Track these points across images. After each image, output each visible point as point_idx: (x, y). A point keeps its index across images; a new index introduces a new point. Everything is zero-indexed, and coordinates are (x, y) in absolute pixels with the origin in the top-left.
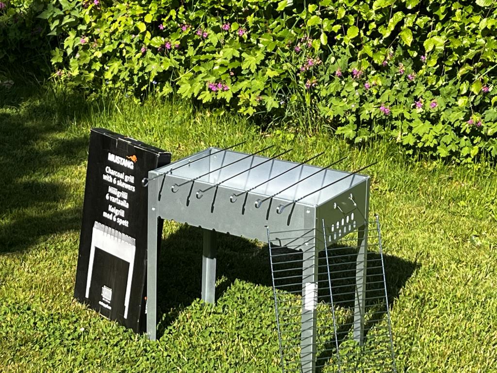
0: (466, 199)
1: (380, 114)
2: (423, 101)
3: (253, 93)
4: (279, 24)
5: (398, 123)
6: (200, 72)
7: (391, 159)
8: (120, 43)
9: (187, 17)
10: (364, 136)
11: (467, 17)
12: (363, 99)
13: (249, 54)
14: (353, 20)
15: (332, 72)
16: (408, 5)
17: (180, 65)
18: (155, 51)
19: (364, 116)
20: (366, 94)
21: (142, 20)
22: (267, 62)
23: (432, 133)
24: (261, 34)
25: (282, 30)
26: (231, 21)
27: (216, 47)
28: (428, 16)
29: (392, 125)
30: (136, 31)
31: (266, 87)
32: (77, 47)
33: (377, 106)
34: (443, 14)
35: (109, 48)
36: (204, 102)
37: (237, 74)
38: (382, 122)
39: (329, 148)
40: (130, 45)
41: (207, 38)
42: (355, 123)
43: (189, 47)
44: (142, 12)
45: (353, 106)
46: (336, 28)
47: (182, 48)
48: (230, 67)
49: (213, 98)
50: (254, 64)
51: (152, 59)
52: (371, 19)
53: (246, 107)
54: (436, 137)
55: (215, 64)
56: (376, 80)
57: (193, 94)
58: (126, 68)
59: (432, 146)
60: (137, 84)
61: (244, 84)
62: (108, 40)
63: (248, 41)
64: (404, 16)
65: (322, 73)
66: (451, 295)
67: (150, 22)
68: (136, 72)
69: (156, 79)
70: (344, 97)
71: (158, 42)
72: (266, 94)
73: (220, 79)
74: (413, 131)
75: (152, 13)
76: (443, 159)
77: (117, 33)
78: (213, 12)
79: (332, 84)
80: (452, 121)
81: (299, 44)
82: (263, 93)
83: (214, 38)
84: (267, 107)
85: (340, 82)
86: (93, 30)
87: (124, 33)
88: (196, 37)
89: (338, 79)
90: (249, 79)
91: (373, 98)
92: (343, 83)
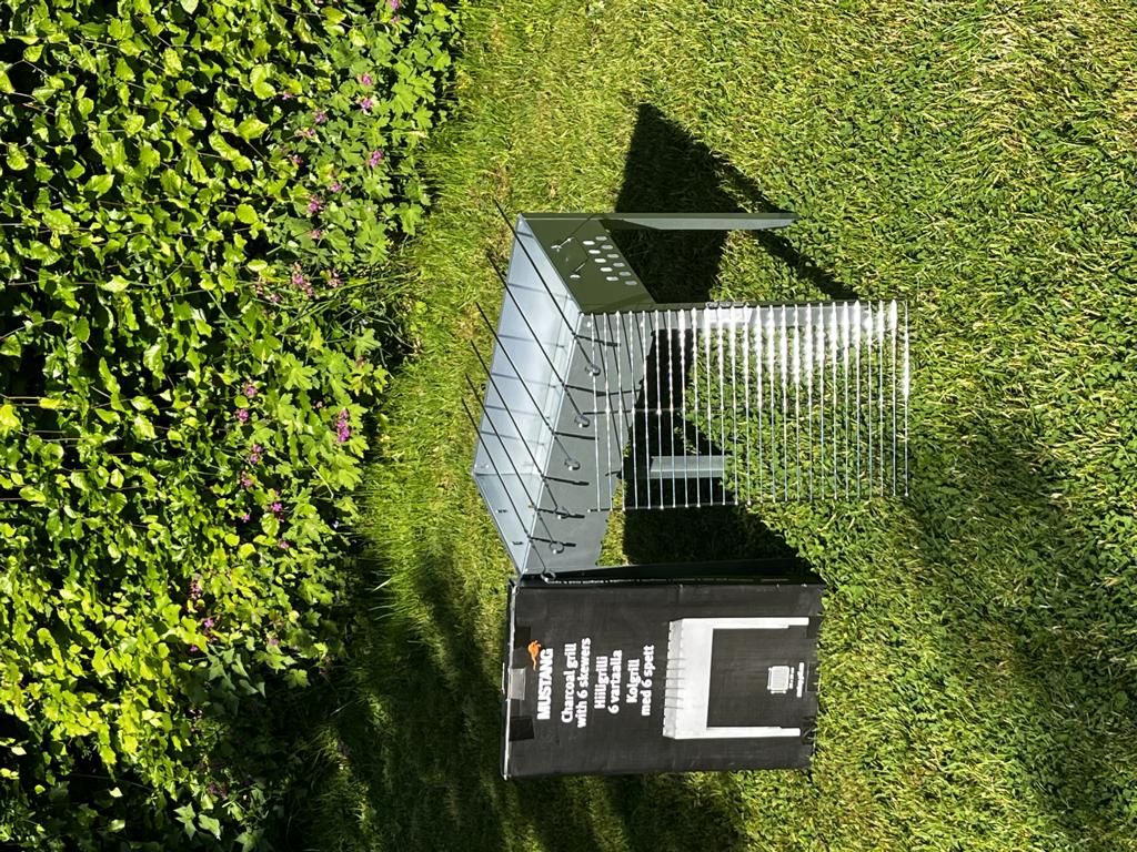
0: (521, 23)
1: (382, 167)
2: (359, 98)
3: (351, 370)
4: (234, 331)
5: (396, 135)
6: (319, 457)
7: (456, 145)
8: (275, 582)
9: (228, 480)
10: (419, 191)
11: (216, 25)
12: (358, 193)
13: (287, 379)
14: (226, 213)
15: (313, 244)
16: (200, 125)
17: (306, 487)
18: (285, 526)
19: (384, 191)
20: (348, 188)
21: (236, 550)
22: (298, 348)
23: (413, 79)
24: (252, 359)
25: (245, 326)
26: (233, 408)
27: (276, 429)
28: (216, 90)
29: (400, 145)
30: (255, 558)
31: (340, 349)
32: (282, 649)
33: (370, 172)
34: (212, 66)
35: (284, 599)
36: (367, 448)
37: (320, 396)
38: (395, 161)
39: (439, 247)
40: (277, 566)
41: (262, 445)
42: (397, 206)
43: (277, 472)
44: (223, 550)
45: (369, 209)
46: (239, 241)
47: (277, 483)
48: (309, 408)
49: (361, 433)
50: (302, 370)
51: (300, 530)
52: (223, 185)
53: (375, 381)
54: (419, 73)
55: (304, 433)
56: (325, 174)
57: (356, 465)
58: (316, 571)
59: (433, 79)
60: (340, 552)
61: (338, 387)
62: (270, 602)
63: (263, 377)
64: (216, 132)
65: (315, 260)
66: (700, 59)
67: (238, 537)
68: (321, 556)
69: (330, 522)
70: (354, 223)
71: (269, 524)
72: (353, 349)
73: (329, 423)
74: (411, 111)
75: (222, 535)
76: (453, 60)
77: (258, 587)
78: (219, 437)
79: (333, 244)
80: (391, 47)
81: (268, 298)
82: (351, 355)
83: (262, 434)
84: (373, 348)
85: (330, 230)
86: (255, 626)
87: (258, 577)
88: (260, 463)
89: (325, 234)
90: (327, 378)
91: (355, 176)
92: (331, 226)
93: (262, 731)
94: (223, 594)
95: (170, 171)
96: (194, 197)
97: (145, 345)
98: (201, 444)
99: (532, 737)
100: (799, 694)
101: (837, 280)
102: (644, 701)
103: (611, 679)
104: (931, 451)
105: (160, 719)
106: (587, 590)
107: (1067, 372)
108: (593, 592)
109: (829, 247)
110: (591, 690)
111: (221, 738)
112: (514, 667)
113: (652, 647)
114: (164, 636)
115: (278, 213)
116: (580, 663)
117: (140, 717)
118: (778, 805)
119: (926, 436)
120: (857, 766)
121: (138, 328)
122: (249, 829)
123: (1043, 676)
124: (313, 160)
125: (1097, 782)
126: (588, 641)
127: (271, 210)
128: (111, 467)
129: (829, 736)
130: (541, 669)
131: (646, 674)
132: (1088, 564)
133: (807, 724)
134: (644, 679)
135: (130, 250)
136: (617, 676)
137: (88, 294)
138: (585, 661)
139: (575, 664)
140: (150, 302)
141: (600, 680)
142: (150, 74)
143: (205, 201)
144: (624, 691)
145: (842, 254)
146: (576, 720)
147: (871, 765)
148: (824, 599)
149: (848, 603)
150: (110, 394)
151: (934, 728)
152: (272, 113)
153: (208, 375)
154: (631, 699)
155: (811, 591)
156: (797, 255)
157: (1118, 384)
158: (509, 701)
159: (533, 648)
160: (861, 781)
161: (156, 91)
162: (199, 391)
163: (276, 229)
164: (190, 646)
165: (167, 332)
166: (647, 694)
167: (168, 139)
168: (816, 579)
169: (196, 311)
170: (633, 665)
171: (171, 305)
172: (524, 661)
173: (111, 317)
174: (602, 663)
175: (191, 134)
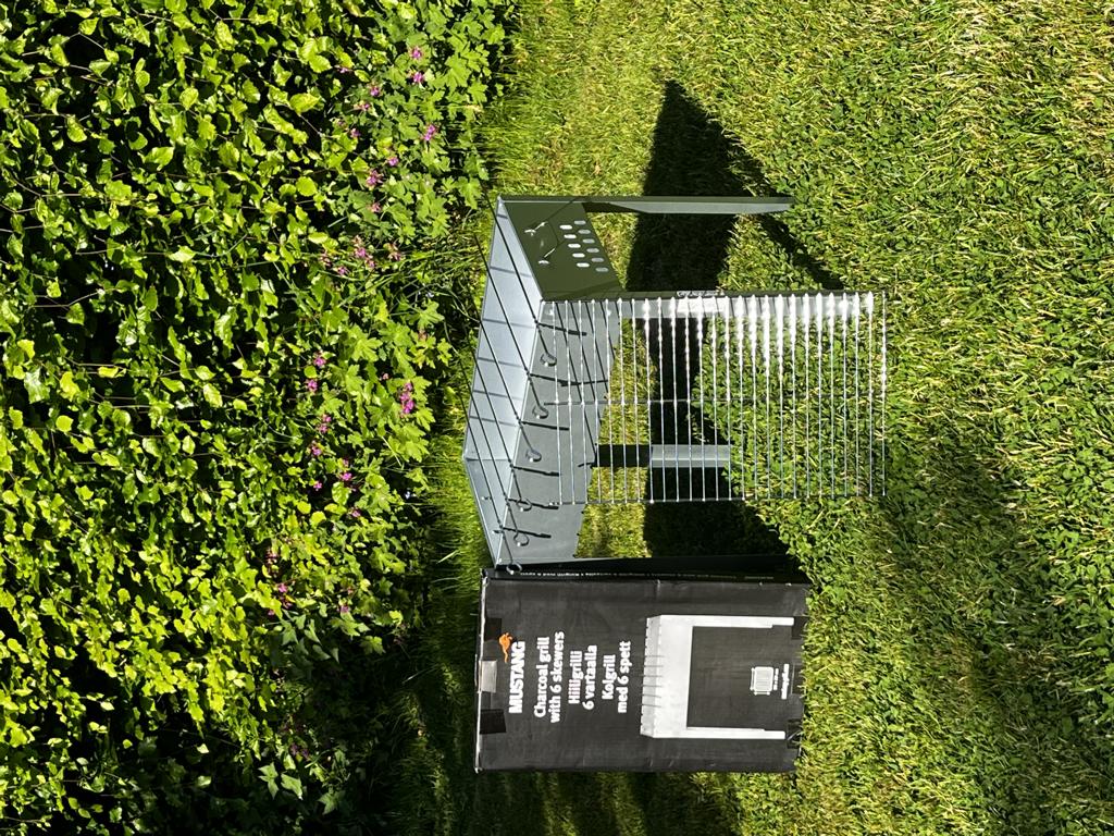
1: (438, 140)
3: (415, 343)
4: (304, 301)
5: (452, 110)
6: (387, 427)
7: (514, 119)
8: (346, 550)
9: (299, 448)
10: (477, 165)
12: (417, 167)
13: (353, 350)
14: (287, 186)
15: (376, 217)
16: (254, 98)
17: (377, 457)
18: (356, 496)
19: (444, 165)
20: (408, 162)
21: (308, 517)
22: (365, 320)
23: (466, 53)
24: (321, 330)
25: (314, 297)
26: (303, 379)
27: (345, 399)
28: (273, 64)
29: (457, 119)
30: (327, 526)
31: (404, 322)
32: (355, 616)
33: (426, 145)
34: (267, 40)
35: (355, 567)
36: (434, 420)
37: (386, 368)
38: (452, 136)
40: (350, 535)
41: (332, 415)
42: (456, 180)
43: (349, 442)
44: (296, 517)
45: (428, 183)
46: (300, 212)
47: (348, 453)
48: (376, 379)
49: (426, 406)
50: (368, 341)
51: (370, 500)
52: (281, 158)
53: (438, 354)
54: (473, 47)
55: (372, 404)
56: (383, 147)
57: (423, 437)
58: (386, 541)
59: (487, 53)
60: (411, 523)
61: (401, 357)
62: (342, 569)
63: (333, 349)
64: (271, 106)
65: (378, 233)
67: (310, 505)
68: (391, 526)
69: (402, 493)
70: (414, 198)
71: (340, 493)
72: (416, 322)
73: (395, 396)
74: (465, 85)
75: (296, 502)
76: (507, 33)
77: (331, 555)
78: (289, 406)
79: (395, 217)
80: (445, 21)
81: (335, 269)
82: (415, 328)
83: (331, 404)
84: (436, 321)
85: (391, 204)
86: (327, 592)
87: (331, 544)
88: (330, 432)
89: (386, 208)
90: (393, 350)
91: (413, 149)
92: (392, 200)
93: (342, 694)
94: (299, 560)
95: (228, 144)
96: (255, 169)
97: (216, 315)
98: (272, 413)
99: (504, 731)
100: (784, 696)
101: (826, 268)
102: (621, 698)
103: (585, 674)
104: (904, 452)
105: (244, 680)
106: (560, 584)
107: (1025, 376)
108: (565, 584)
109: (820, 234)
110: (565, 685)
111: (306, 700)
112: (485, 659)
113: (629, 644)
114: (242, 600)
115: (341, 185)
116: (553, 658)
117: (225, 678)
118: (769, 808)
119: (900, 435)
120: (835, 775)
121: (207, 297)
122: (331, 791)
123: (998, 694)
124: (374, 134)
125: (1043, 811)
126: (561, 635)
127: (333, 183)
128: (182, 435)
129: (813, 741)
130: (513, 661)
131: (622, 671)
132: (1040, 581)
133: (792, 727)
134: (620, 675)
135: (197, 221)
136: (592, 671)
137: (155, 263)
138: (559, 655)
139: (548, 658)
140: (217, 272)
141: (575, 675)
142: (206, 47)
143: (266, 174)
144: (600, 688)
145: (830, 241)
146: (549, 715)
147: (848, 776)
148: (809, 600)
149: (832, 605)
150: (179, 362)
151: (903, 740)
152: (332, 86)
153: (277, 345)
154: (607, 696)
155: (797, 590)
156: (794, 241)
157: (1068, 391)
158: (480, 693)
159: (504, 640)
160: (838, 791)
161: (211, 64)
162: (270, 360)
163: (340, 201)
164: (268, 610)
165: (236, 301)
166: (623, 691)
167: (226, 112)
168: (802, 578)
169: (265, 282)
170: (609, 660)
171: (239, 276)
172: (495, 654)
173: (181, 286)
174: (576, 657)
175: (245, 107)
